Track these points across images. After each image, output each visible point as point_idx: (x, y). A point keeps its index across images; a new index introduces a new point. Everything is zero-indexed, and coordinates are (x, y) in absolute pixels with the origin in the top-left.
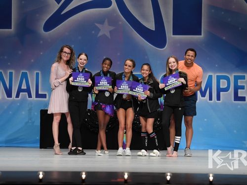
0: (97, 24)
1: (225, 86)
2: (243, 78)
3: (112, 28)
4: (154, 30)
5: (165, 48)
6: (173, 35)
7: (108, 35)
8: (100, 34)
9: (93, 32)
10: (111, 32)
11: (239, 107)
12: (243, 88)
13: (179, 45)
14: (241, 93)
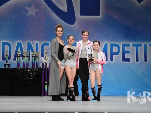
0: (26, 8)
1: (117, 51)
2: (129, 45)
3: (37, 10)
4: (67, 12)
5: (74, 25)
6: (80, 15)
7: (34, 15)
8: (29, 14)
9: (24, 13)
10: (36, 13)
11: (126, 65)
12: (128, 52)
13: (84, 22)
14: (127, 56)
